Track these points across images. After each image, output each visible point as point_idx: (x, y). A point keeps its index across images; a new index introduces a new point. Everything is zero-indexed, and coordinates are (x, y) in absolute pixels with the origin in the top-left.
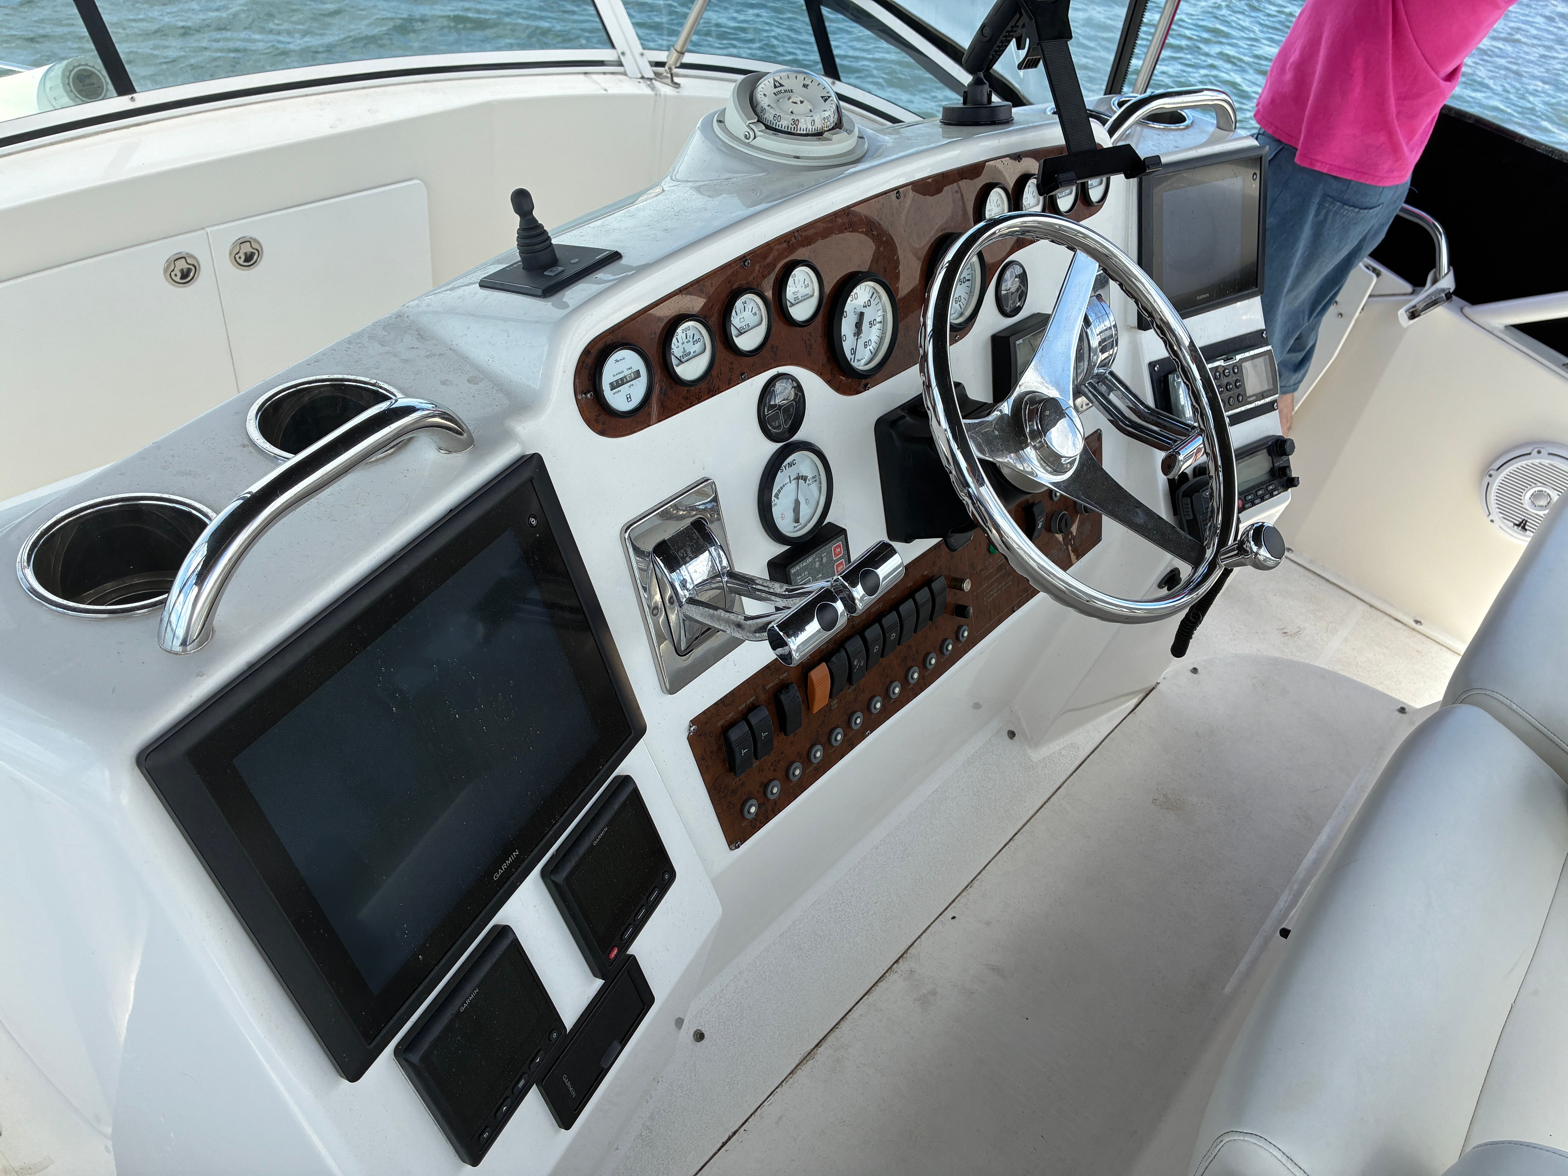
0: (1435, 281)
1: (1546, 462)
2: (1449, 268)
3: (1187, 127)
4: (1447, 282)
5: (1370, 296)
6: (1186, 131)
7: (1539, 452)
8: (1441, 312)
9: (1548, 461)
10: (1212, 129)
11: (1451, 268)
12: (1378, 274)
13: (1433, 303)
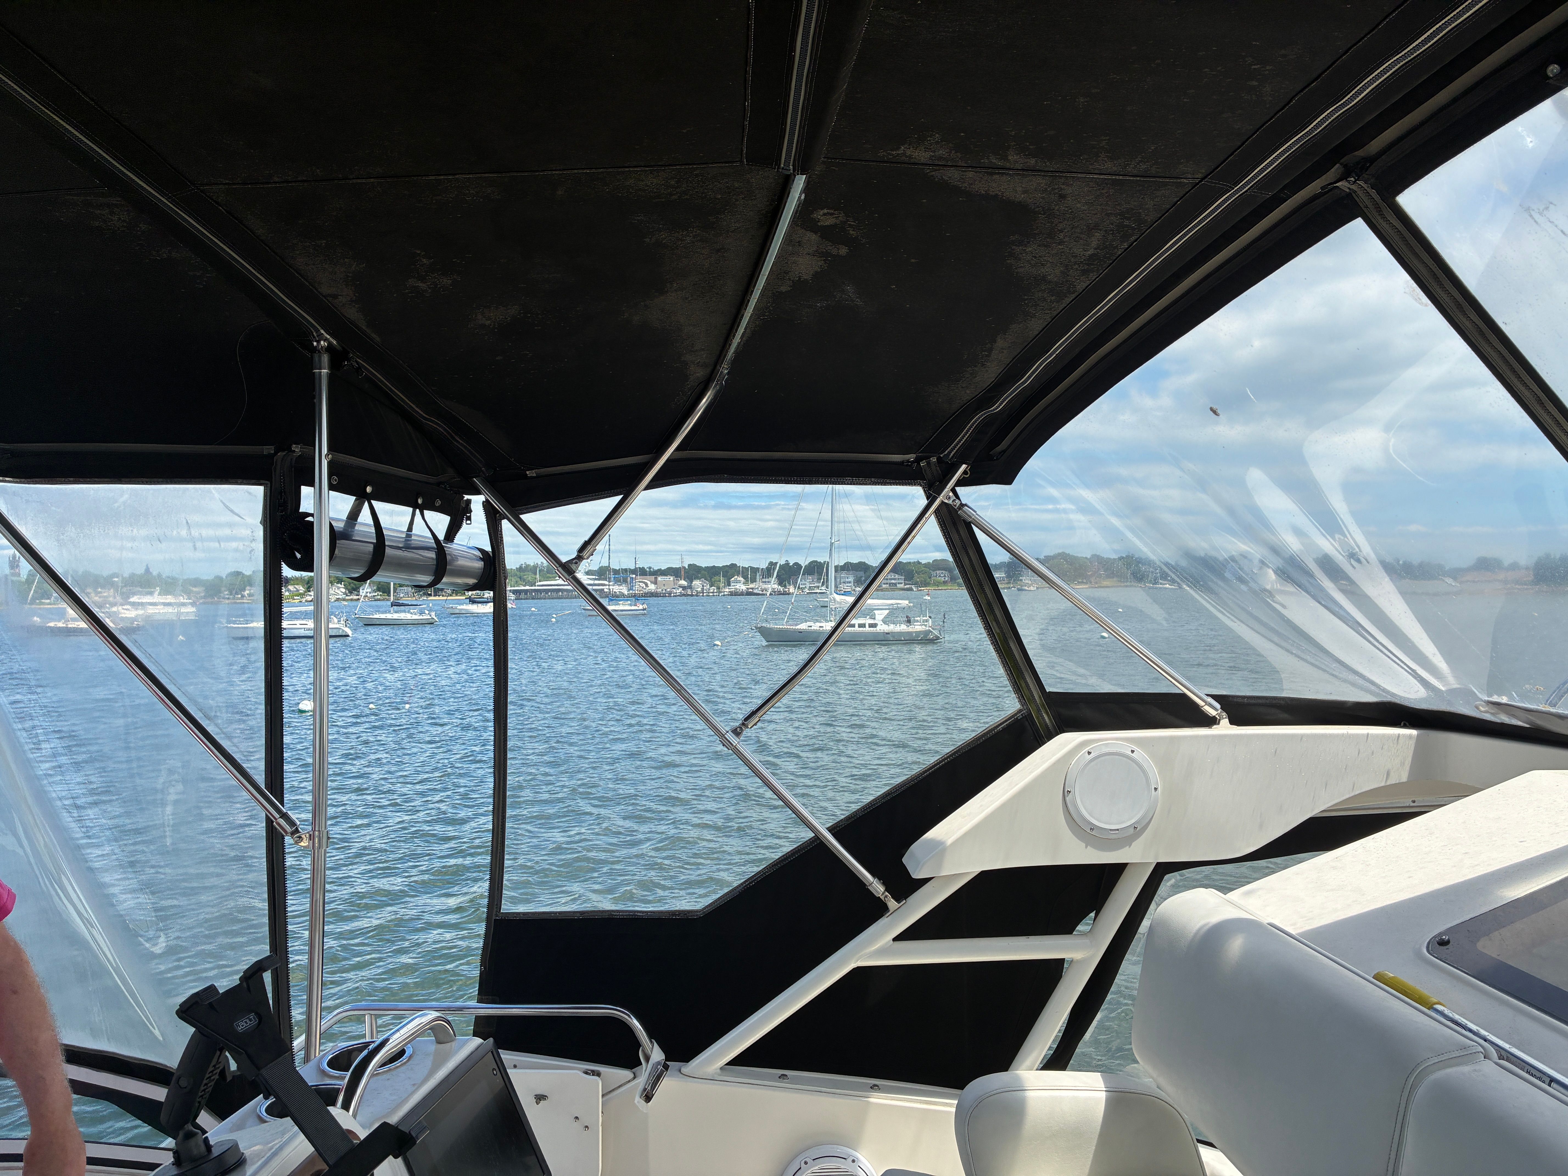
0: (647, 1059)
1: (816, 1169)
2: (651, 1042)
3: (410, 1057)
4: (657, 1055)
5: (603, 1096)
6: (410, 1062)
7: (806, 1163)
8: (668, 1084)
9: (817, 1168)
10: (433, 1047)
11: (653, 1040)
12: (598, 1074)
13: (657, 1079)
